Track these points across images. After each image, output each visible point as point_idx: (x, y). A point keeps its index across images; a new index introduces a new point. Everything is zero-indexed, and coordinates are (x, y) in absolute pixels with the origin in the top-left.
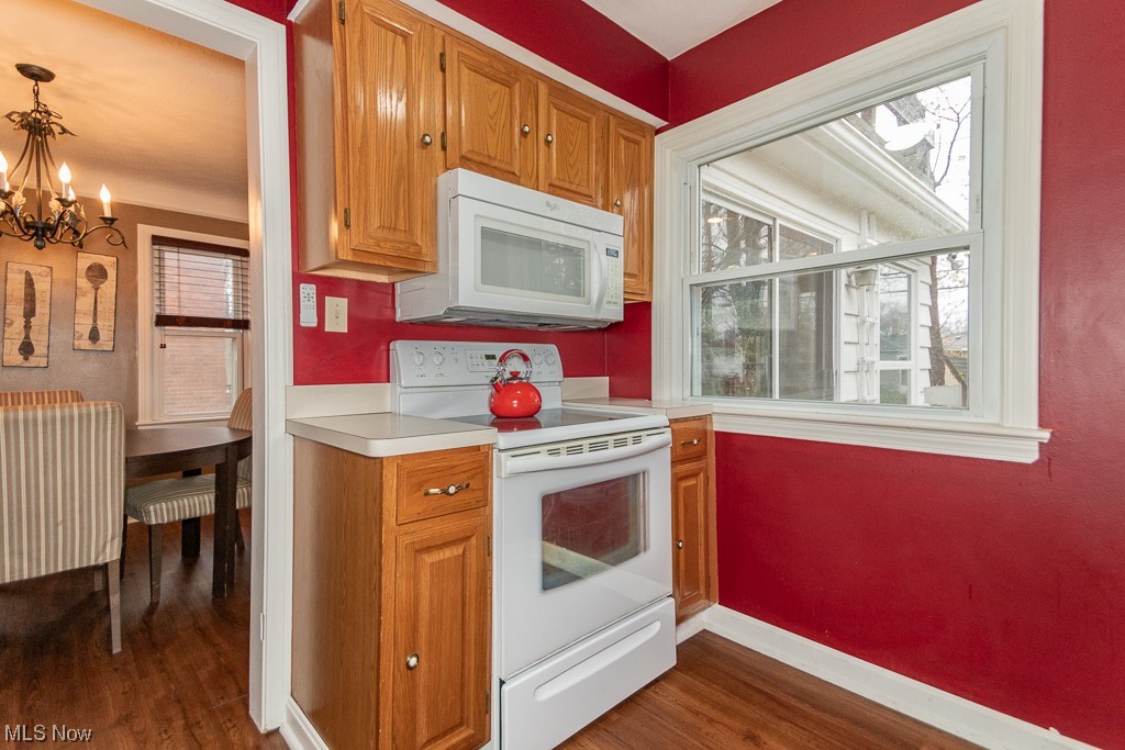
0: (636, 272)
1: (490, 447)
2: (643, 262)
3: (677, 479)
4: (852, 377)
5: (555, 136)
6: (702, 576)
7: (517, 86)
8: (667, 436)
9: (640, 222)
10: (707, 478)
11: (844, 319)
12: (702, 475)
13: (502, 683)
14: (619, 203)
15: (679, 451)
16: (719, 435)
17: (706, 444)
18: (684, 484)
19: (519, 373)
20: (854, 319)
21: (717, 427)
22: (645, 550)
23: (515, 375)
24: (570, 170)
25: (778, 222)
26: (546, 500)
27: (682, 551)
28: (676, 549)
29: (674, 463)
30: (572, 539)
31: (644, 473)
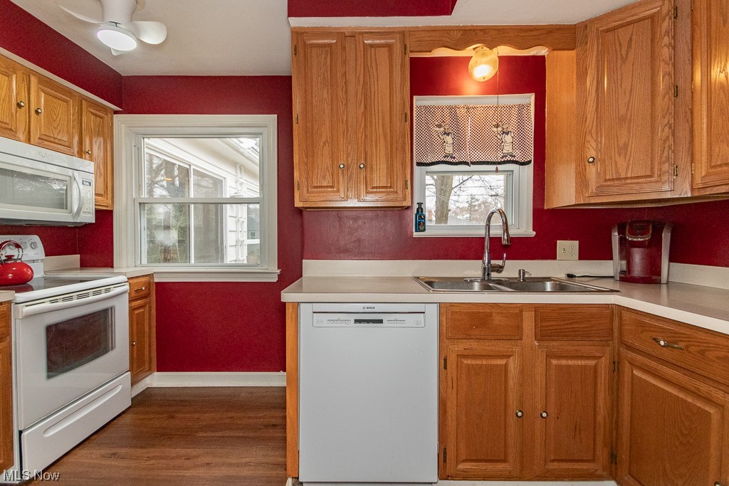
0: (103, 193)
1: (9, 302)
2: (107, 187)
3: (132, 310)
4: (233, 249)
5: (43, 109)
6: (147, 358)
7: (14, 77)
8: (127, 287)
9: (105, 163)
10: (150, 307)
11: (229, 219)
12: (147, 306)
13: (21, 432)
14: (90, 152)
15: (133, 294)
16: (157, 284)
17: (149, 289)
18: (136, 312)
19: (13, 256)
20: (234, 219)
21: (156, 280)
22: (112, 349)
23: (9, 257)
24: (54, 130)
25: (192, 167)
26: (49, 329)
27: (135, 347)
28: (132, 346)
29: (130, 301)
30: (66, 348)
31: (111, 308)
